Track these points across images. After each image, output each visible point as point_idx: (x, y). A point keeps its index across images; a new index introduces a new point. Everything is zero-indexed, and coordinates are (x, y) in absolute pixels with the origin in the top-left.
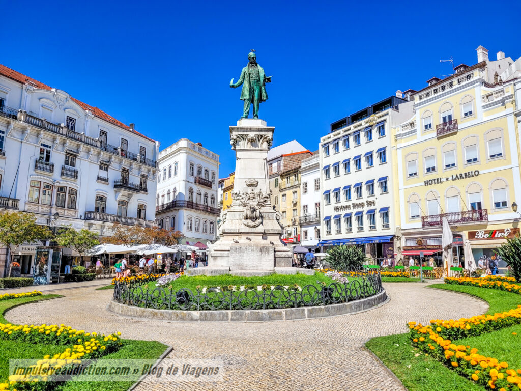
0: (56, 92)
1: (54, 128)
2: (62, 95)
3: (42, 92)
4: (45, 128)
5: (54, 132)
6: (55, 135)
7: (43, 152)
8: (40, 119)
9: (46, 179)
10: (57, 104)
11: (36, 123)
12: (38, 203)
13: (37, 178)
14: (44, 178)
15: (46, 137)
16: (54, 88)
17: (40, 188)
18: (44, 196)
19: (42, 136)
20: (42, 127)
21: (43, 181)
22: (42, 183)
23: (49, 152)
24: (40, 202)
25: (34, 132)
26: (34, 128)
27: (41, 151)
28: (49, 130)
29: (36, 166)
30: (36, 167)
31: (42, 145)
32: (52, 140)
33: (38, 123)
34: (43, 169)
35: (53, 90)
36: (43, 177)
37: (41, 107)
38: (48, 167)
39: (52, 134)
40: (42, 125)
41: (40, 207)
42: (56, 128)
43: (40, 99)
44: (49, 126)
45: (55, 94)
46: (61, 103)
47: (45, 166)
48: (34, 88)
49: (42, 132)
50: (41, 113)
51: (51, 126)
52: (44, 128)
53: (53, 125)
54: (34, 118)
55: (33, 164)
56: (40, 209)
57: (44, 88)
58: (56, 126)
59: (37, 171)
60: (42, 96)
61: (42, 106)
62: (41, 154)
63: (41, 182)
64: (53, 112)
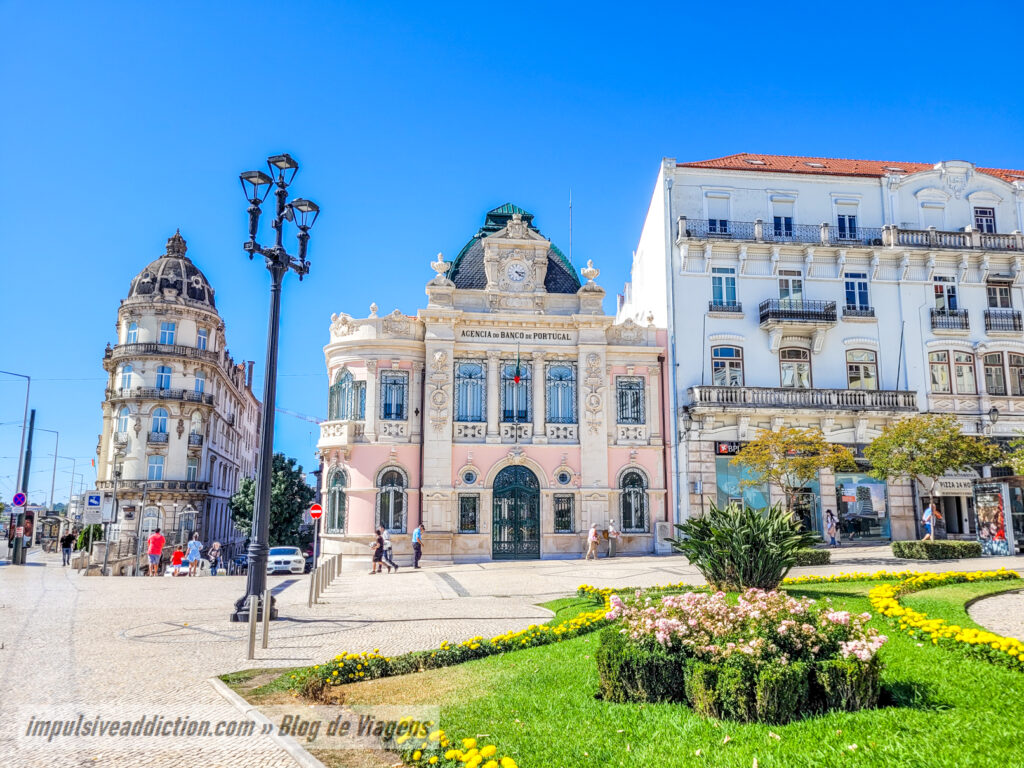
0: (945, 167)
1: (952, 239)
2: (957, 169)
3: (918, 178)
4: (937, 246)
5: (955, 247)
6: (958, 252)
7: (942, 292)
8: (924, 232)
9: (958, 345)
10: (951, 191)
11: (917, 240)
12: (952, 393)
13: (940, 345)
14: (953, 342)
15: (941, 262)
16: (937, 162)
17: (949, 363)
18: (959, 379)
19: (933, 261)
20: (930, 246)
21: (951, 349)
22: (951, 353)
23: (952, 291)
24: (955, 391)
25: (918, 260)
26: (916, 251)
27: (937, 292)
28: (946, 246)
29: (933, 323)
30: (934, 325)
31: (935, 279)
32: (953, 264)
33: (922, 240)
34: (947, 325)
35: (938, 166)
36: (950, 341)
37: (921, 209)
38: (957, 319)
39: (951, 252)
40: (929, 241)
41: (957, 402)
42: (957, 239)
43: (916, 193)
44: (943, 239)
45: (941, 174)
46: (958, 185)
47: (951, 319)
48: (902, 177)
49: (933, 255)
50: (923, 220)
51: (948, 238)
52: (935, 246)
53: (950, 234)
54: (912, 232)
55: (927, 319)
56: (958, 406)
57: (918, 170)
58: (957, 233)
59: (937, 331)
60: (918, 187)
61: (923, 205)
62: (937, 297)
63: (948, 351)
64: (946, 210)
